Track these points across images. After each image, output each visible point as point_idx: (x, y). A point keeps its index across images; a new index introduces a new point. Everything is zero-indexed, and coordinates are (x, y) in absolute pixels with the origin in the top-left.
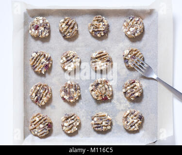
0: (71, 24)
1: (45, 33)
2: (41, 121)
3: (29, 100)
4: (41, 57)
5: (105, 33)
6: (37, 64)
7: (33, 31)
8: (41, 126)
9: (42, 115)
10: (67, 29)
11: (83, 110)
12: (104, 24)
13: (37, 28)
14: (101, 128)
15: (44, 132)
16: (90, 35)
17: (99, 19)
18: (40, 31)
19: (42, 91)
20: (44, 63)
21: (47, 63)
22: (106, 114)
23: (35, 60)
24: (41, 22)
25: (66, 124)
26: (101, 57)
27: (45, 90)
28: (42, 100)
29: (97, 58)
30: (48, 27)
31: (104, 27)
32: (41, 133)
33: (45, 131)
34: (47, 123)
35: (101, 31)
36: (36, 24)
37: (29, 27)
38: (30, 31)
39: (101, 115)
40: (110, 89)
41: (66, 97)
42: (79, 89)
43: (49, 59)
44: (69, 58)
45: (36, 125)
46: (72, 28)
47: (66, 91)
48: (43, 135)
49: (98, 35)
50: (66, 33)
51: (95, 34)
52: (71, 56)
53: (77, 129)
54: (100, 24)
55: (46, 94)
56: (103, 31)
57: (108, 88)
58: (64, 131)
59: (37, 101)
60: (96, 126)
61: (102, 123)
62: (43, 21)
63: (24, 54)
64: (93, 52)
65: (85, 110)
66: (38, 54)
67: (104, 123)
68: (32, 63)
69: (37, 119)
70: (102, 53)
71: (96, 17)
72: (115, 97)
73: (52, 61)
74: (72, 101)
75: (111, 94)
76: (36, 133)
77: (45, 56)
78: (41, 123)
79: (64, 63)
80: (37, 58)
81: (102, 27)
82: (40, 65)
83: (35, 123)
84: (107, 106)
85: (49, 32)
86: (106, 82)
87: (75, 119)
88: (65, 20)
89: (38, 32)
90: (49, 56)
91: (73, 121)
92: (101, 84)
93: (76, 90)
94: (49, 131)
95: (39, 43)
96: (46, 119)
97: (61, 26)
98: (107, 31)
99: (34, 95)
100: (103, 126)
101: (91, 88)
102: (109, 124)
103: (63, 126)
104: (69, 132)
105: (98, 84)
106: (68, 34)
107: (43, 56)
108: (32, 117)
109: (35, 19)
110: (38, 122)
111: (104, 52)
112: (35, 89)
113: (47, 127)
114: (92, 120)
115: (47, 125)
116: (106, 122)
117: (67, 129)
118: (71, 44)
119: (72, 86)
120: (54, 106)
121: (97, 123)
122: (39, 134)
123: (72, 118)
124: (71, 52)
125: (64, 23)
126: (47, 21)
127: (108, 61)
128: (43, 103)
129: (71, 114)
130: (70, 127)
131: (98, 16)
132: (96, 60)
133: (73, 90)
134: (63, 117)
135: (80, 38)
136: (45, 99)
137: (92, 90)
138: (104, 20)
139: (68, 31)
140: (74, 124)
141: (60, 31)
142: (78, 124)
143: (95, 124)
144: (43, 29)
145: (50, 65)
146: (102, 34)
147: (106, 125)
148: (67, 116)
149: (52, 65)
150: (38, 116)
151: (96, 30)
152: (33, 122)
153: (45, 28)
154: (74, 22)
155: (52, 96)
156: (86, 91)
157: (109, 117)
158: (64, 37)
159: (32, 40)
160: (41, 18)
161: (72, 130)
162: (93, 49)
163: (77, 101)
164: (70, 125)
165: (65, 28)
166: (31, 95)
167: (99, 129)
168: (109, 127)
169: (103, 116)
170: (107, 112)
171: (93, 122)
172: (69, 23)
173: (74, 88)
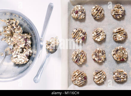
0: (100, 10)
1: (82, 16)
2: (80, 75)
3: (71, 61)
4: (79, 32)
5: (122, 16)
6: (77, 37)
7: (74, 15)
8: (80, 78)
9: (80, 71)
10: (97, 13)
11: (108, 68)
12: (122, 9)
13: (77, 13)
14: (120, 80)
15: (81, 82)
16: (112, 17)
17: (119, 6)
18: (79, 14)
19: (80, 55)
20: (82, 36)
21: (84, 36)
22: (123, 70)
23: (76, 34)
24: (80, 8)
25: (96, 77)
26: (119, 32)
27: (82, 55)
28: (80, 61)
29: (117, 33)
30: (84, 12)
31: (122, 11)
32: (80, 83)
33: (83, 82)
34: (84, 77)
35: (120, 14)
36: (76, 10)
37: (72, 12)
38: (72, 15)
39: (120, 71)
40: (126, 53)
41: (96, 59)
42: (105, 54)
43: (84, 34)
44: (98, 33)
45: (76, 78)
46: (101, 13)
47: (96, 55)
48: (81, 85)
49: (118, 17)
50: (96, 16)
51: (116, 17)
52: (100, 32)
53: (103, 80)
54: (119, 10)
55: (83, 57)
56: (121, 14)
57: (125, 52)
58: (95, 81)
59: (76, 62)
60: (117, 78)
61: (120, 77)
62: (81, 8)
63: (68, 30)
64: (114, 28)
65: (109, 68)
66: (78, 30)
67: (122, 77)
68: (73, 36)
69: (77, 74)
70: (120, 29)
71: (117, 5)
72: (129, 59)
73: (86, 35)
74: (100, 61)
75: (126, 57)
76: (76, 83)
77: (82, 31)
78: (79, 77)
79: (95, 36)
80: (76, 33)
81: (120, 12)
82: (79, 37)
83: (75, 76)
84: (124, 65)
85: (85, 15)
86: (123, 49)
87: (102, 74)
88: (96, 7)
89: (78, 15)
90: (85, 32)
91: (101, 75)
92: (120, 50)
93: (103, 54)
94: (85, 82)
95: (78, 22)
96: (83, 74)
97: (93, 11)
98: (124, 15)
99: (75, 57)
100: (121, 78)
101: (113, 53)
102: (125, 77)
103: (94, 78)
104: (98, 82)
105: (118, 50)
106: (98, 17)
107: (81, 31)
108: (73, 72)
109: (76, 7)
110: (77, 76)
111: (122, 28)
112: (75, 54)
113: (84, 79)
114: (114, 74)
115: (84, 78)
116: (123, 76)
117: (97, 80)
118: (99, 23)
119: (100, 51)
120: (88, 65)
121: (117, 76)
122: (78, 84)
123: (101, 73)
124: (99, 28)
125: (95, 9)
126: (83, 8)
127: (124, 35)
128: (81, 63)
129: (99, 70)
130: (99, 79)
131: (118, 4)
132: (117, 34)
133: (101, 54)
134: (94, 73)
135: (105, 19)
136: (82, 60)
137: (114, 54)
138: (122, 7)
139: (97, 15)
140: (102, 77)
141: (92, 14)
142: (104, 77)
143: (116, 77)
144: (81, 13)
145: (85, 38)
146: (121, 17)
147: (123, 78)
148: (97, 72)
149: (86, 37)
150: (78, 72)
151: (116, 14)
152: (74, 76)
153: (82, 12)
154: (101, 9)
155: (86, 58)
156: (109, 55)
157: (125, 73)
158: (95, 18)
159: (73, 21)
160: (80, 6)
161: (101, 81)
162: (114, 27)
163: (103, 62)
164: (99, 78)
165: (96, 13)
166: (73, 58)
167: (118, 80)
168: (125, 79)
169: (122, 72)
170: (123, 69)
171: (114, 76)
172: (98, 9)
173: (102, 53)
